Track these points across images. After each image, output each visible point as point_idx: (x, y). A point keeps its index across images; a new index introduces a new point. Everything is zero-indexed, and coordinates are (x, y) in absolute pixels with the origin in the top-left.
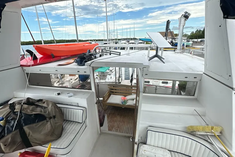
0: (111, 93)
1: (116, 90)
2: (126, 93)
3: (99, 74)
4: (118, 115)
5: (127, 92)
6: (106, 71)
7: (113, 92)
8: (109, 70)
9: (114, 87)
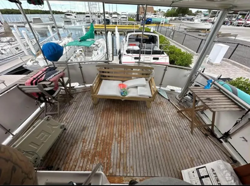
0: (102, 78)
1: (108, 72)
2: (124, 77)
3: (83, 49)
4: (116, 110)
5: (125, 75)
6: (91, 46)
7: (105, 76)
8: (94, 44)
9: (105, 68)
